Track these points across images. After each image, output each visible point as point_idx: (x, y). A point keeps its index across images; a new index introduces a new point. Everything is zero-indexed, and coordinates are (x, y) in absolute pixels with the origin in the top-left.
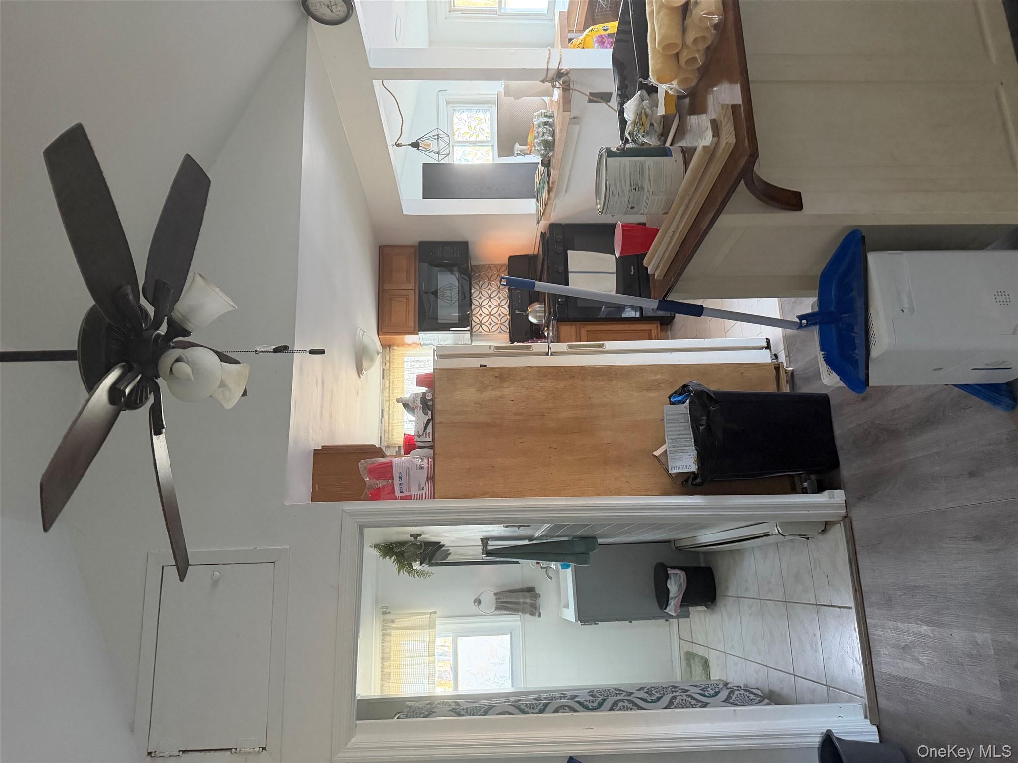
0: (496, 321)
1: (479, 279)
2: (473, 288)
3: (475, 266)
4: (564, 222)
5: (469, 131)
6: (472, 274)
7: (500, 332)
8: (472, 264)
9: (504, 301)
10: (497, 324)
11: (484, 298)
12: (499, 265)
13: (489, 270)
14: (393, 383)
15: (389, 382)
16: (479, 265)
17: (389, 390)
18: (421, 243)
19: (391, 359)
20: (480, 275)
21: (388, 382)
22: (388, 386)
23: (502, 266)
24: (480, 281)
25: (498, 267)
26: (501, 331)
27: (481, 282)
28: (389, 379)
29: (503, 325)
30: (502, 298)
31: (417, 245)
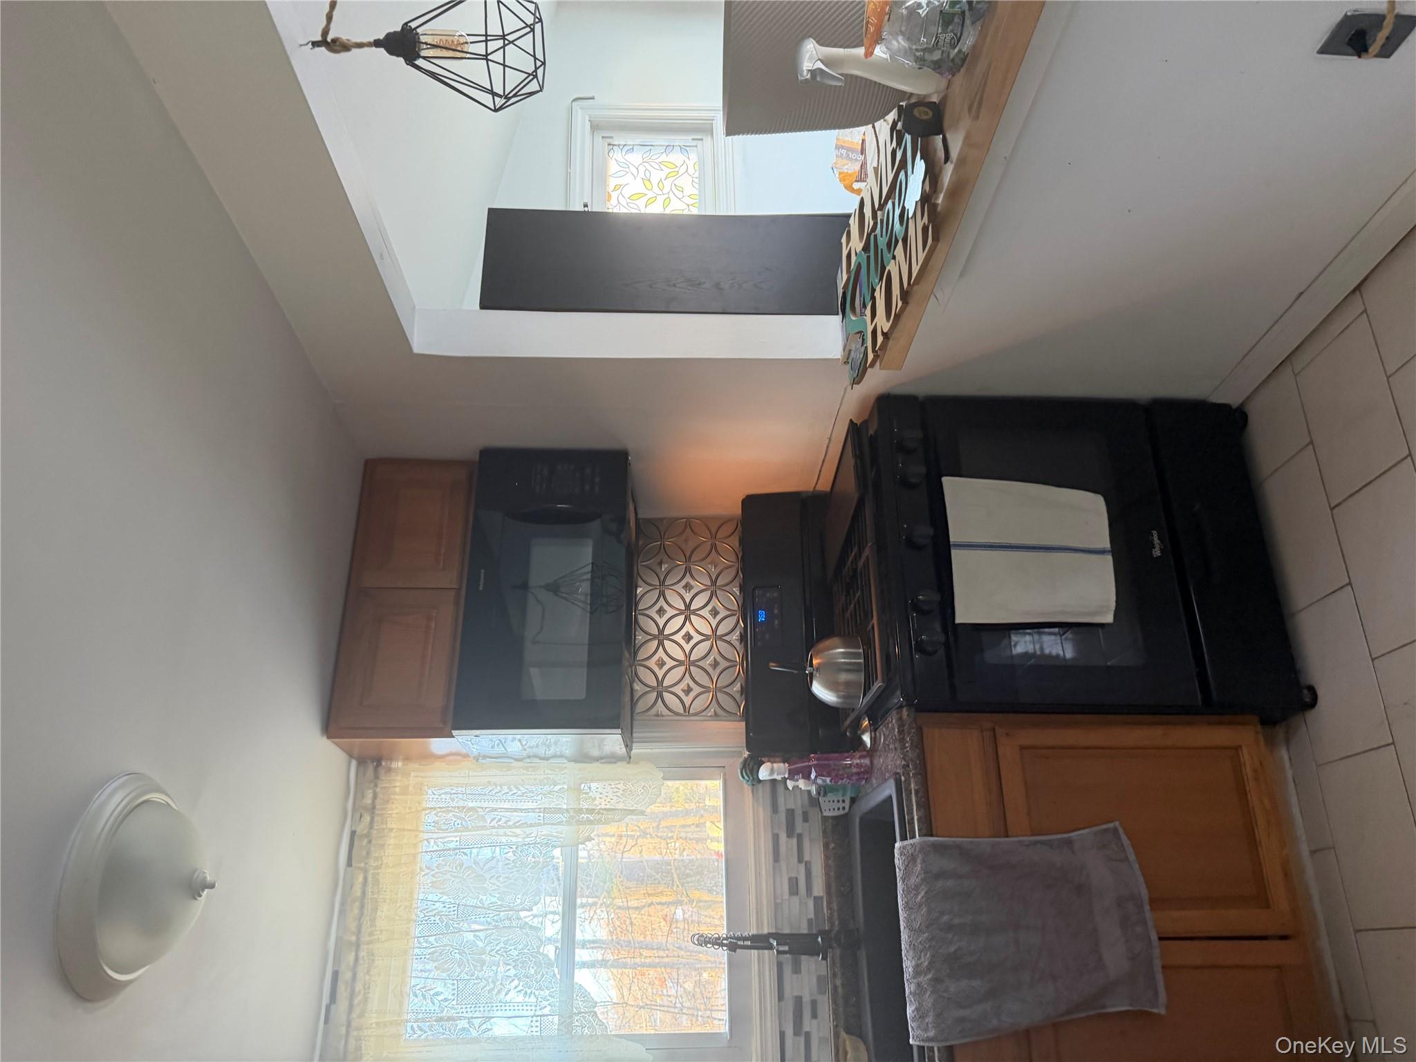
0: (704, 680)
1: (658, 559)
2: (640, 582)
3: (649, 521)
4: (922, 390)
5: (646, 191)
6: (641, 543)
7: (716, 714)
8: (640, 516)
9: (730, 623)
10: (707, 690)
11: (670, 612)
12: (714, 518)
13: (688, 530)
14: (377, 882)
15: (365, 879)
16: (661, 520)
17: (362, 907)
18: (488, 454)
19: (378, 801)
20: (663, 548)
21: (361, 879)
22: (359, 894)
23: (724, 521)
24: (660, 564)
25: (712, 526)
26: (720, 711)
27: (664, 567)
28: (365, 871)
29: (727, 694)
30: (723, 613)
31: (477, 458)
